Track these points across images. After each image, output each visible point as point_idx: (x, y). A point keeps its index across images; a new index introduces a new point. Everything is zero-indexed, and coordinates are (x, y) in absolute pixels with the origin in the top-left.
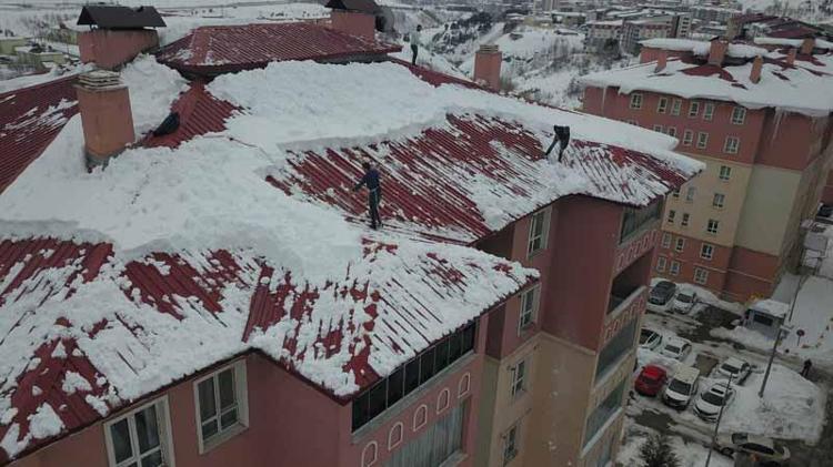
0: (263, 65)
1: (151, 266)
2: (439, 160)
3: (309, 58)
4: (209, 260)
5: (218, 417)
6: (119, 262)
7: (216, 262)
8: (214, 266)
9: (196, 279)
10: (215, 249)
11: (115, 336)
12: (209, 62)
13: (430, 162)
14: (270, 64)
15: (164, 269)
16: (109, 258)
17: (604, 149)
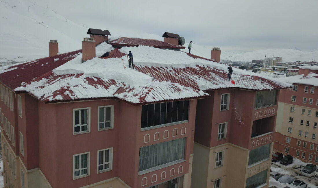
0: (137, 46)
1: (92, 79)
2: (188, 73)
3: (152, 46)
4: (108, 80)
5: (105, 122)
6: (84, 76)
7: (110, 81)
8: (109, 82)
9: (104, 83)
10: (111, 79)
11: (80, 88)
12: (121, 43)
13: (185, 73)
14: (139, 46)
15: (96, 80)
16: (82, 75)
17: (251, 77)
